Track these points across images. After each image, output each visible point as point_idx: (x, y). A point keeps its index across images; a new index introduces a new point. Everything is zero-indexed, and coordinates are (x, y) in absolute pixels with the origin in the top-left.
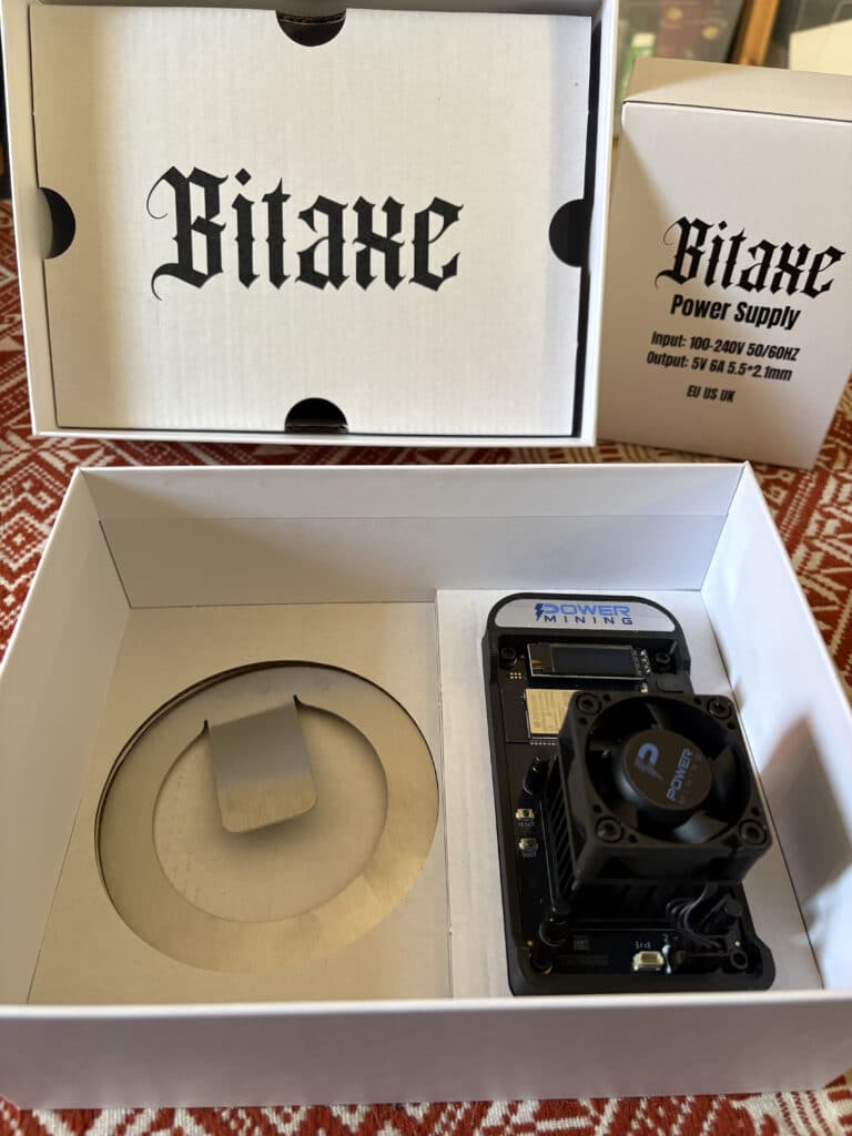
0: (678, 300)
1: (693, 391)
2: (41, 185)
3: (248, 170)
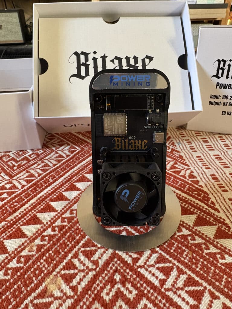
0: (218, 84)
1: (224, 113)
2: (39, 57)
3: (96, 51)
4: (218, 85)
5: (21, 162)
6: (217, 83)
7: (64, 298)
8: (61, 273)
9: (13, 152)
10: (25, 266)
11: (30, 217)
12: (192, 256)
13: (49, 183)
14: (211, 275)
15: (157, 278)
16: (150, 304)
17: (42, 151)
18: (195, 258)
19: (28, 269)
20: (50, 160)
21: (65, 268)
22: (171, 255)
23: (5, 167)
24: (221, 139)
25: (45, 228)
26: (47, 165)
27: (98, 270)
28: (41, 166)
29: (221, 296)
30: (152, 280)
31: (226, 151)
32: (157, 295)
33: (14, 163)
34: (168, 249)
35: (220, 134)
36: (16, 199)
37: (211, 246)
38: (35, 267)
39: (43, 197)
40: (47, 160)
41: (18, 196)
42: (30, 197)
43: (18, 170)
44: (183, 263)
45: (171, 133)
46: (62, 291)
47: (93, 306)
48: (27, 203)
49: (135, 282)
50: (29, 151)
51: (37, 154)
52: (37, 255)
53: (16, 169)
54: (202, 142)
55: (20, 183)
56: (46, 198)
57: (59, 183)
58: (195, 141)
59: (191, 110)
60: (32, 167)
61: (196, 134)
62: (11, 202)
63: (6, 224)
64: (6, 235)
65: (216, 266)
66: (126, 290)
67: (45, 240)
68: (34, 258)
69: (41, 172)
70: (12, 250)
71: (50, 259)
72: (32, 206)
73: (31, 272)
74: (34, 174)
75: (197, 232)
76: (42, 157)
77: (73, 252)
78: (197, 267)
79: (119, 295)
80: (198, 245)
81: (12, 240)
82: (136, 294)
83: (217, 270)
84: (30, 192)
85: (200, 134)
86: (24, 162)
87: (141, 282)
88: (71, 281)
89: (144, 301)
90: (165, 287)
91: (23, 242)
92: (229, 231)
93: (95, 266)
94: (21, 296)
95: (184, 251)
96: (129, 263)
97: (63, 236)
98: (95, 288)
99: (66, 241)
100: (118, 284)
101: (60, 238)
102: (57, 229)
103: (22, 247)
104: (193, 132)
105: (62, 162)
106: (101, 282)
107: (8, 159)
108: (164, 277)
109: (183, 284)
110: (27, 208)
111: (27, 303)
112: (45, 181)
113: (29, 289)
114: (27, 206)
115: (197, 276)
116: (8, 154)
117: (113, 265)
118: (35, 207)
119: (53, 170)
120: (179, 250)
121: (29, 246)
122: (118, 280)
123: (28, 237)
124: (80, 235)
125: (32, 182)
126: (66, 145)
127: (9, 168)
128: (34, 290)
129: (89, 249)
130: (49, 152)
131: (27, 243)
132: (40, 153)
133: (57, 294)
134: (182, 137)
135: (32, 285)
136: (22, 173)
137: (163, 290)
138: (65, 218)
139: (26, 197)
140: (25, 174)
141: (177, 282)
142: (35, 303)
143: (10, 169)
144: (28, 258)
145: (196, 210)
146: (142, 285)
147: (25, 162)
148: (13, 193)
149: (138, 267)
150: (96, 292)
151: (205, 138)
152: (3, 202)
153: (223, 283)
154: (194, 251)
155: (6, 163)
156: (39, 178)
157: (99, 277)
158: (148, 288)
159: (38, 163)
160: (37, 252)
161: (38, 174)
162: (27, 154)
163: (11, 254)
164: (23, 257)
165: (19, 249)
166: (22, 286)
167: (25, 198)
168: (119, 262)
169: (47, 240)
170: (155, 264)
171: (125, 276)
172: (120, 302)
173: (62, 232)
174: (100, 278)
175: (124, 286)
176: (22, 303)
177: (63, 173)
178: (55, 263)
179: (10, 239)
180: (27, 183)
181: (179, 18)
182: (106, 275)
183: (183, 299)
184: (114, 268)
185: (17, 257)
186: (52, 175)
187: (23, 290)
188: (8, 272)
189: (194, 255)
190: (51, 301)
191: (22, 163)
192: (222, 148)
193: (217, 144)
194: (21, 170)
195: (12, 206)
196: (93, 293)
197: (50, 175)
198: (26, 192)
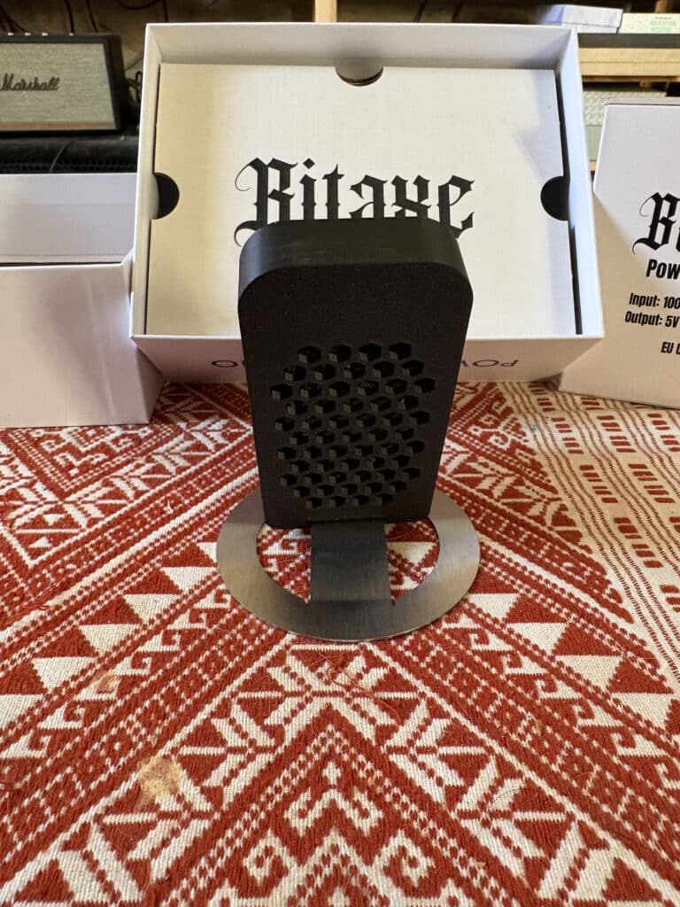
0: (652, 264)
1: (667, 347)
2: (156, 171)
3: (313, 159)
4: (654, 268)
5: (89, 457)
6: (651, 261)
7: (185, 815)
8: (180, 752)
9: (69, 429)
10: (85, 729)
11: (106, 602)
12: (543, 731)
13: (164, 516)
14: (589, 784)
15: (439, 782)
16: (414, 847)
17: (149, 431)
18: (551, 739)
19: (95, 736)
20: (170, 456)
21: (192, 740)
22: (484, 725)
23: (45, 469)
24: (655, 423)
25: (144, 633)
26: (160, 469)
27: (280, 750)
28: (143, 470)
29: (614, 840)
30: (424, 788)
31: (667, 455)
32: (436, 826)
33: (71, 458)
34: (478, 709)
35: (654, 407)
36: (73, 554)
37: (597, 710)
38: (114, 731)
39: (145, 553)
40: (163, 454)
41: (77, 547)
42: (111, 550)
43: (81, 477)
44: (515, 749)
45: (513, 397)
46: (180, 799)
47: (260, 841)
48: (101, 566)
49: (379, 790)
50: (113, 428)
51: (135, 437)
52: (120, 703)
53: (77, 476)
54: (601, 429)
55: (85, 512)
56: (152, 555)
57: (191, 518)
58: (580, 423)
59: (572, 334)
60: (121, 472)
61: (585, 403)
62: (59, 562)
63: (41, 617)
64: (39, 645)
65: (607, 765)
66: (354, 808)
67: (144, 666)
68: (111, 710)
69: (142, 486)
70: (54, 686)
71: (153, 715)
72: (113, 575)
73: (103, 745)
74: (122, 491)
75: (564, 671)
76: (149, 446)
77: (216, 701)
78: (553, 760)
79: (333, 817)
80: (563, 706)
81: (56, 659)
82: (379, 819)
83: (607, 774)
84: (110, 538)
85: (597, 404)
86: (98, 457)
87: (396, 790)
88: (206, 775)
89: (399, 840)
90: (459, 806)
91: (85, 667)
92: (653, 672)
93: (273, 740)
94: (72, 804)
95: (522, 717)
96: (366, 737)
97: (192, 657)
98: (270, 798)
99: (200, 671)
100: (332, 791)
101: (184, 663)
102: (177, 637)
103: (81, 679)
104: (578, 399)
105: (202, 464)
106: (286, 781)
107: (57, 447)
108: (460, 782)
109: (510, 803)
110: (101, 579)
111: (87, 821)
112: (151, 509)
113: (93, 786)
114: (99, 573)
115: (552, 785)
116: (55, 433)
117: (323, 741)
118: (121, 577)
119: (175, 482)
120: (508, 715)
121: (98, 679)
122: (333, 780)
123: (97, 654)
124: (237, 659)
125: (118, 513)
126: (217, 417)
127: (57, 472)
128: (106, 789)
129: (261, 695)
130: (168, 434)
131: (96, 671)
132: (142, 435)
133: (167, 803)
134: (545, 410)
135: (103, 778)
136: (91, 487)
137: (453, 815)
138: (201, 612)
139: (100, 552)
140: (98, 489)
141: (495, 796)
142: (108, 823)
143: (60, 475)
144: (95, 708)
145: (565, 610)
146: (396, 798)
147: (102, 456)
148: (66, 537)
149: (391, 750)
150: (270, 807)
151: (611, 418)
152: (36, 558)
153: (621, 809)
154: (548, 720)
155: (50, 457)
156: (136, 502)
157: (284, 769)
158: (413, 807)
159: (135, 463)
160: (121, 695)
161: (134, 492)
162: (108, 435)
163: (51, 696)
164: (83, 704)
165: (73, 685)
166: (75, 778)
167: (95, 553)
168: (338, 735)
169: (149, 666)
170: (436, 746)
171: (354, 773)
172: (334, 838)
173: (190, 648)
174: (286, 773)
175: (348, 796)
176: (74, 820)
177: (202, 491)
178: (165, 725)
179: (51, 657)
180: (103, 512)
181: (551, 75)
182: (302, 766)
183: (507, 842)
184: (324, 750)
185: (66, 704)
186: (174, 495)
187: (77, 788)
188: (41, 741)
189: (549, 730)
190: (151, 821)
191: (92, 459)
192: (658, 448)
193: (642, 435)
194: (90, 477)
195: (61, 571)
196: (263, 808)
197: (169, 495)
198: (100, 538)
